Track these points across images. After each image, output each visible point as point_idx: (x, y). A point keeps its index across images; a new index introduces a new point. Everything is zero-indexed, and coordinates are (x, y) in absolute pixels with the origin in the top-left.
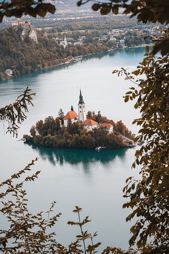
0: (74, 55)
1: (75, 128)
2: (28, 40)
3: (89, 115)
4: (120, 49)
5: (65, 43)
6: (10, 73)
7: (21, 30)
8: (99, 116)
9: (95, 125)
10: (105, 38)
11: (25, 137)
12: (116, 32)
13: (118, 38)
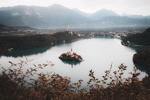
0: (81, 38)
1: (69, 56)
2: (70, 34)
3: (73, 54)
4: (93, 37)
5: (79, 35)
6: (64, 41)
7: (69, 32)
8: (76, 54)
9: (74, 56)
10: (90, 34)
11: (59, 57)
12: (93, 33)
13: (93, 35)
